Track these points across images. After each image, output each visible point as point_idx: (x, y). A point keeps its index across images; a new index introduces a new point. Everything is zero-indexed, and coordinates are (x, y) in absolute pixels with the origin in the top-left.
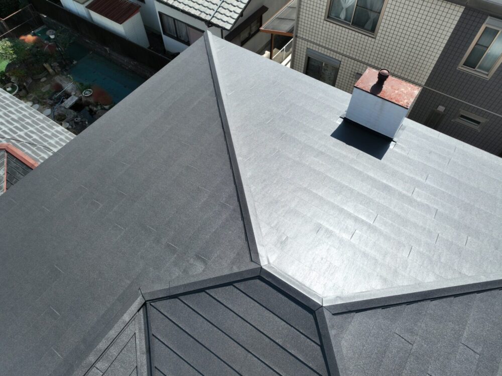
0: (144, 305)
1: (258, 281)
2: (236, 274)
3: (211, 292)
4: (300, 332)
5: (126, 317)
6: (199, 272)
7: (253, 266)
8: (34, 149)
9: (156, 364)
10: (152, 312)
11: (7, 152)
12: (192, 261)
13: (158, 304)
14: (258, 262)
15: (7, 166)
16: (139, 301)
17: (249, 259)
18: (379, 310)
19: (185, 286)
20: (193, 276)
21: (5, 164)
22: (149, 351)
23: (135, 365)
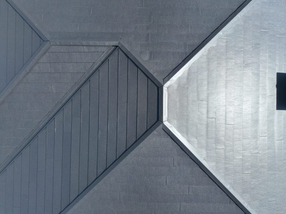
1: (156, 88)
2: (153, 76)
3: (139, 71)
4: (147, 119)
6: (144, 59)
7: (161, 81)
12: (147, 52)
13: (120, 52)
14: (164, 83)
16: (115, 43)
20: (141, 58)
22: (103, 63)
23: (95, 61)
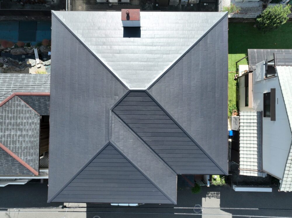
0: (112, 111)
1: (131, 93)
2: (126, 94)
3: (123, 100)
4: (144, 97)
5: (111, 115)
6: (118, 98)
7: (128, 91)
8: (23, 88)
9: (122, 118)
10: (115, 111)
11: (17, 96)
12: (115, 97)
13: (115, 109)
14: (128, 89)
15: (22, 100)
16: (111, 111)
17: (126, 89)
18: (157, 83)
19: (117, 102)
20: (117, 100)
21: (21, 99)
22: (119, 117)
